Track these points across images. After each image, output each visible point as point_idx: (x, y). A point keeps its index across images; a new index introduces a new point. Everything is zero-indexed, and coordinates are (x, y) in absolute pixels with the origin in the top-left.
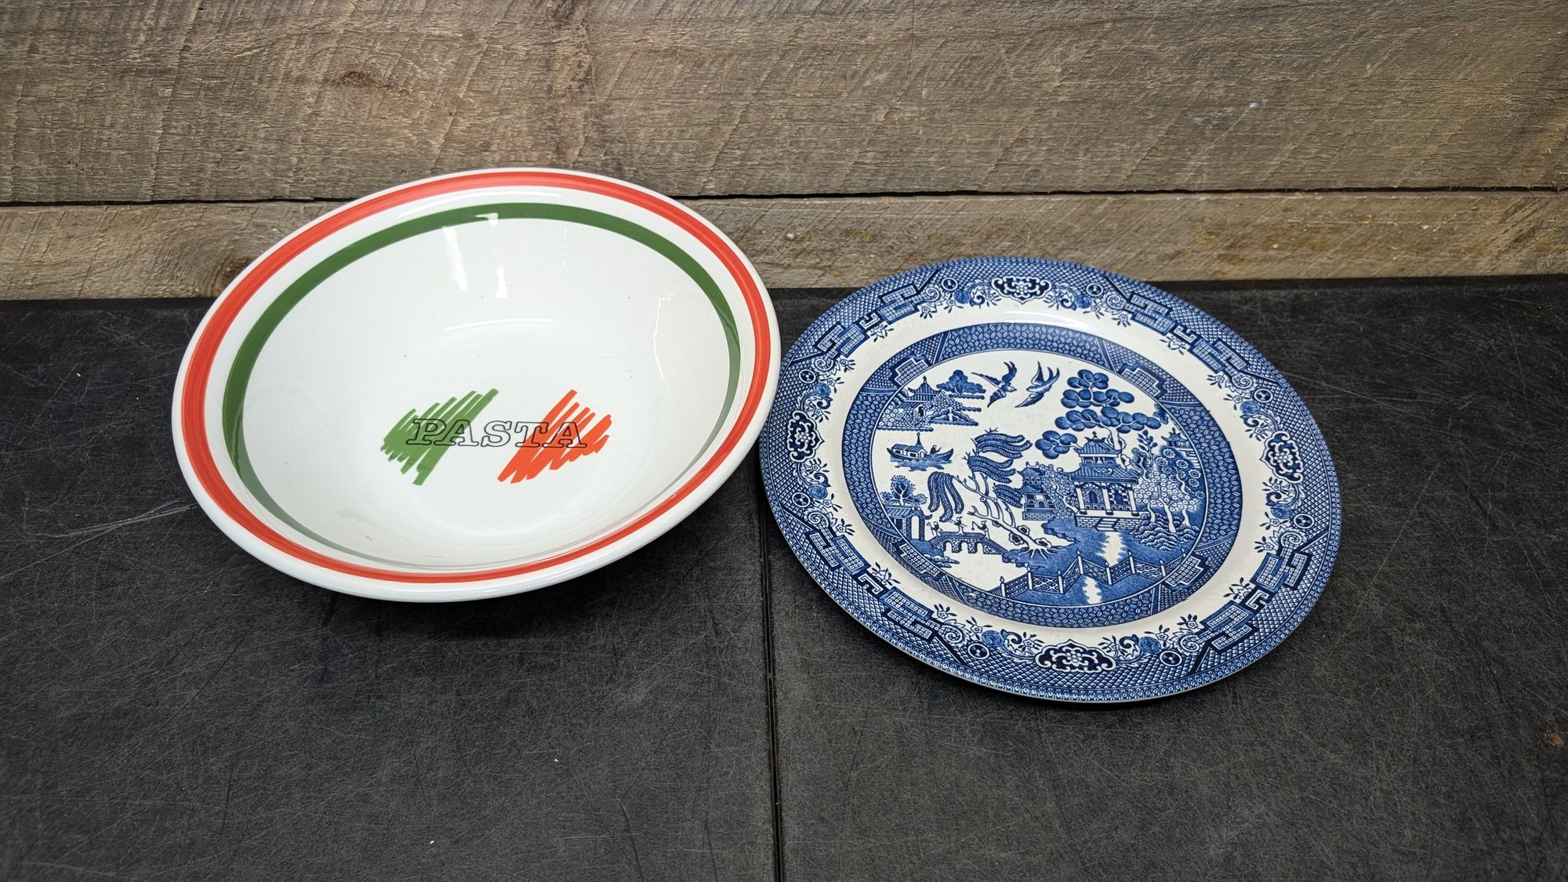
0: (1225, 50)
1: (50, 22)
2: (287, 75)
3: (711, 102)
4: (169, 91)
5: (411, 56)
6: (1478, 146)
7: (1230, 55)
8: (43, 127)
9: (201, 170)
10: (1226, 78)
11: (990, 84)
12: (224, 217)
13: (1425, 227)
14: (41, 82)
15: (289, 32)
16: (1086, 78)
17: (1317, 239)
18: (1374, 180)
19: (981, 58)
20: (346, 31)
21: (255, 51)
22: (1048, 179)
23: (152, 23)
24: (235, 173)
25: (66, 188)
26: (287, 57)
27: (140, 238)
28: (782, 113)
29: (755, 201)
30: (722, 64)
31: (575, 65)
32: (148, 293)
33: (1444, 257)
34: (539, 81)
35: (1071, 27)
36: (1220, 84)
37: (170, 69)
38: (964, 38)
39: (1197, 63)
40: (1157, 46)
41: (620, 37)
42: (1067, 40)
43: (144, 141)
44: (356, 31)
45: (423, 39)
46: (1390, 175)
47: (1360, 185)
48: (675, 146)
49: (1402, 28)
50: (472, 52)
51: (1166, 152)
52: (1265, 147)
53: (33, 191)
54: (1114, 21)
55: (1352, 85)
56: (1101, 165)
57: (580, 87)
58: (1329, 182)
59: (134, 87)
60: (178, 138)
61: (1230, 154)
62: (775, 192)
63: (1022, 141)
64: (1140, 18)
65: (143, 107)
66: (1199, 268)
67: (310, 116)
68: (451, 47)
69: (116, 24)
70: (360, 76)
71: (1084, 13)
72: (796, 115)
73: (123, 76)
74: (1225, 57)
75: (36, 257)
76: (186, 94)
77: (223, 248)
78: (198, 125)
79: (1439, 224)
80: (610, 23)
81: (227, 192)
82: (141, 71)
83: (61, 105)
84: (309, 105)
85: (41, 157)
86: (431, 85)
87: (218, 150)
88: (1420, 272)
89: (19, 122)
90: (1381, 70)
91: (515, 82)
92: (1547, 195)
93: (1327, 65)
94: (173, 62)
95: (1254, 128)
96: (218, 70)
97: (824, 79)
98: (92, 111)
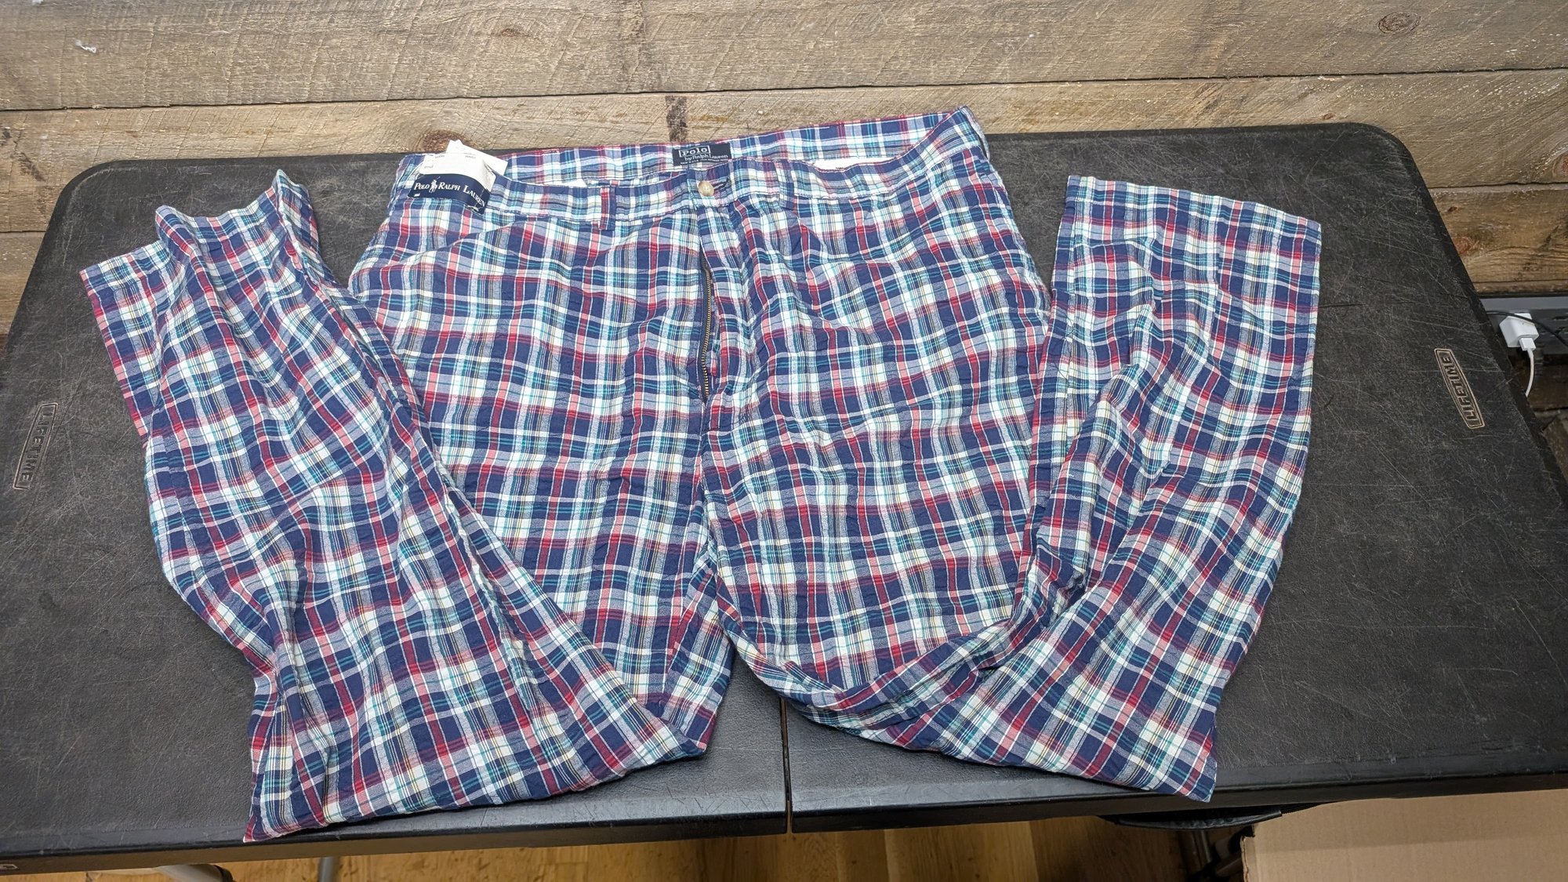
1: (342, 7)
2: (471, 32)
4: (404, 41)
9: (417, 82)
18: (1113, 76)
22: (913, 78)
32: (379, 151)
43: (387, 68)
50: (575, 18)
51: (982, 62)
53: (321, 95)
56: (944, 70)
59: (385, 40)
63: (896, 58)
66: (1011, 127)
70: (512, 31)
72: (762, 47)
75: (316, 132)
76: (413, 43)
79: (1156, 99)
81: (431, 94)
87: (428, 72)
88: (1150, 127)
92: (1221, 81)
94: (408, 26)
95: (1034, 48)
97: (778, 27)
98: (359, 53)
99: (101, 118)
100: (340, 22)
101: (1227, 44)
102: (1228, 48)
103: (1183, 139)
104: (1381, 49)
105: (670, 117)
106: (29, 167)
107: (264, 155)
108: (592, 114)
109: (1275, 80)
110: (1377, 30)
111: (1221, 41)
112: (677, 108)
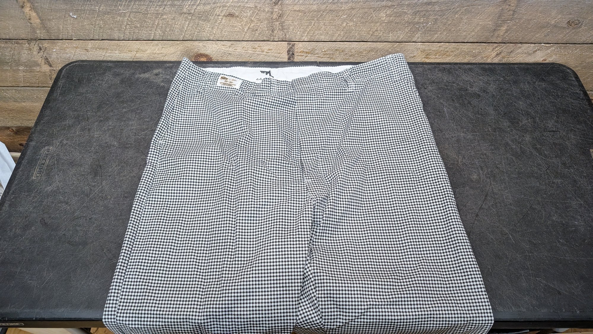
1: (168, 3)
2: (216, 14)
3: (307, 21)
4: (190, 17)
5: (243, 11)
6: (484, 33)
7: (424, 12)
8: (162, 25)
9: (194, 34)
10: (423, 17)
11: (370, 18)
13: (474, 51)
14: (164, 15)
15: (218, 6)
16: (391, 17)
17: (448, 54)
18: (460, 40)
19: (368, 13)
20: (230, 6)
21: (210, 9)
22: (383, 39)
23: (189, 4)
24: (201, 35)
25: (164, 37)
26: (217, 11)
27: (178, 48)
28: (323, 24)
29: (316, 43)
30: (310, 13)
31: (278, 13)
33: (479, 58)
34: (270, 16)
35: (387, 6)
36: (422, 19)
37: (192, 13)
38: (363, 8)
39: (416, 14)
40: (407, 10)
41: (288, 8)
43: (183, 28)
44: (232, 6)
45: (246, 7)
46: (464, 39)
47: (457, 41)
48: (298, 30)
49: (463, 7)
50: (256, 10)
51: (410, 33)
52: (433, 32)
53: (157, 38)
54: (397, 5)
55: (453, 19)
56: (395, 36)
57: (278, 18)
58: (449, 40)
59: (183, 16)
60: (190, 27)
61: (425, 34)
62: (320, 40)
63: (377, 30)
65: (184, 21)
66: (420, 59)
67: (219, 23)
68: (252, 9)
69: (182, 4)
70: (231, 15)
71: (390, 4)
72: (326, 24)
73: (181, 14)
75: (155, 52)
76: (194, 18)
77: (195, 51)
78: (195, 24)
79: (477, 51)
80: (286, 5)
81: (199, 38)
82: (186, 13)
83: (167, 20)
84: (220, 21)
85: (161, 31)
86: (246, 17)
87: (198, 30)
88: (474, 62)
89: (158, 23)
90: (459, 16)
91: (265, 16)
92: (503, 44)
93: (446, 15)
94: (193, 11)
95: (431, 28)
96: (202, 13)
97: (332, 17)
98: (174, 21)
99: (75, 43)
100: (167, 9)
101: (506, 30)
102: (507, 31)
103: (487, 66)
104: (567, 33)
105: (289, 51)
106: (48, 62)
107: (134, 60)
108: (259, 49)
109: (524, 44)
110: (566, 26)
111: (504, 28)
112: (291, 48)
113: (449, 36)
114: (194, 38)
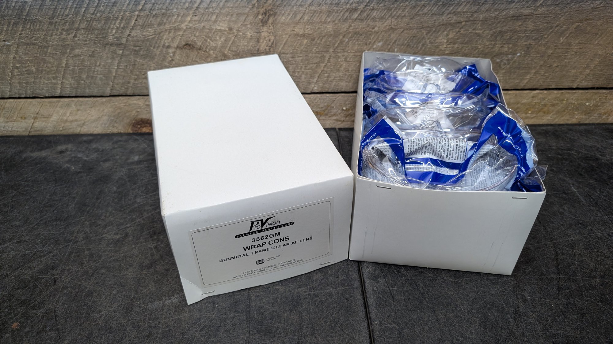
0: (507, 32)
3: (317, 55)
5: (209, 37)
6: (605, 70)
7: (509, 35)
8: (74, 66)
10: (508, 44)
11: (420, 47)
12: (135, 102)
13: (587, 104)
14: (76, 48)
15: (167, 29)
16: (456, 44)
17: (546, 109)
19: (417, 36)
20: (187, 28)
21: (153, 36)
23: (118, 26)
24: (141, 84)
25: (79, 90)
26: (165, 38)
27: (103, 110)
28: (343, 59)
29: (331, 95)
30: (321, 40)
31: (268, 41)
33: (595, 116)
34: (255, 47)
35: (450, 24)
36: (506, 46)
37: (123, 43)
38: (410, 29)
39: (497, 38)
40: (482, 31)
41: (284, 30)
42: (448, 29)
44: (190, 28)
45: (213, 31)
46: (572, 83)
47: (561, 87)
48: (303, 72)
49: (573, 23)
52: (524, 71)
54: (466, 21)
55: (555, 46)
57: (269, 49)
58: (549, 85)
60: (122, 70)
61: (511, 74)
62: (339, 91)
64: (475, 20)
65: (111, 58)
67: (171, 61)
68: (223, 34)
69: (106, 26)
71: (454, 19)
73: (105, 47)
74: (507, 35)
77: (133, 114)
78: (130, 65)
80: (282, 24)
82: (112, 44)
83: (82, 58)
84: (171, 57)
85: (72, 78)
86: (215, 49)
89: (66, 64)
90: (566, 40)
91: (246, 47)
93: (545, 38)
96: (140, 43)
113: (548, 77)
114: (130, 92)
